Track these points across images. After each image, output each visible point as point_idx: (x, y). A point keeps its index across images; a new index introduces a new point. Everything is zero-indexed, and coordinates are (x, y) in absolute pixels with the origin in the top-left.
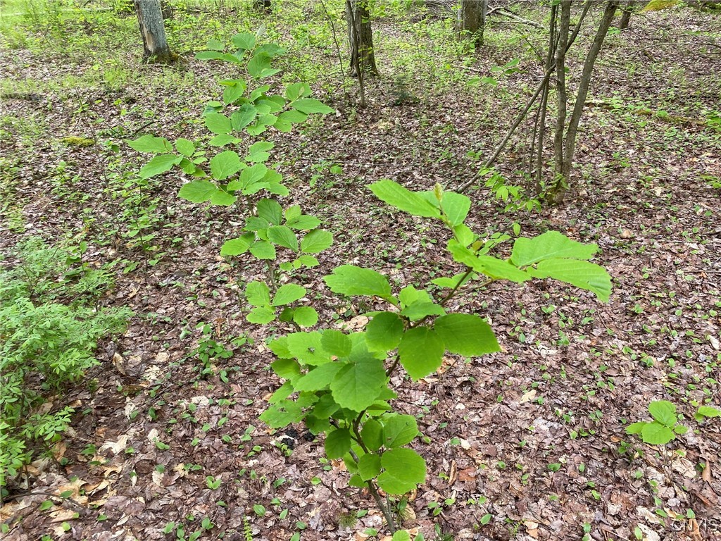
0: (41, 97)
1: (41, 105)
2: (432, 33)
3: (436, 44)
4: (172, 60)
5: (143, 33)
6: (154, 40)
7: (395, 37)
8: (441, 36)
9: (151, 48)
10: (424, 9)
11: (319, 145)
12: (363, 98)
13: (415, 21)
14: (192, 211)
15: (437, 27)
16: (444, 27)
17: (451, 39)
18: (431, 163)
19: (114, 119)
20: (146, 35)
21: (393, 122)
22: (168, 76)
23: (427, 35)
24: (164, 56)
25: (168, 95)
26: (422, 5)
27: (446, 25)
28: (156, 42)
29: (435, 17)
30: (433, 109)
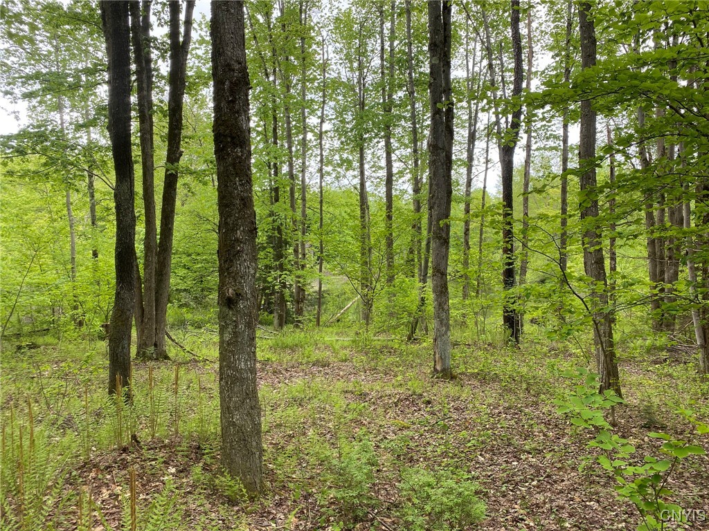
0: (368, 394)
1: (367, 399)
2: (675, 374)
3: (680, 384)
4: (453, 378)
5: (435, 358)
6: (442, 362)
7: (636, 375)
8: (684, 377)
9: (439, 368)
10: (664, 353)
11: (579, 447)
12: (614, 419)
13: (655, 362)
14: (489, 476)
15: (679, 370)
16: (687, 369)
17: (694, 380)
18: (683, 472)
19: (416, 414)
20: (437, 360)
21: (643, 440)
22: (450, 388)
23: (670, 376)
24: (447, 374)
25: (454, 401)
26: (662, 350)
27: (689, 369)
28: (443, 364)
29: (676, 361)
30: (681, 434)
